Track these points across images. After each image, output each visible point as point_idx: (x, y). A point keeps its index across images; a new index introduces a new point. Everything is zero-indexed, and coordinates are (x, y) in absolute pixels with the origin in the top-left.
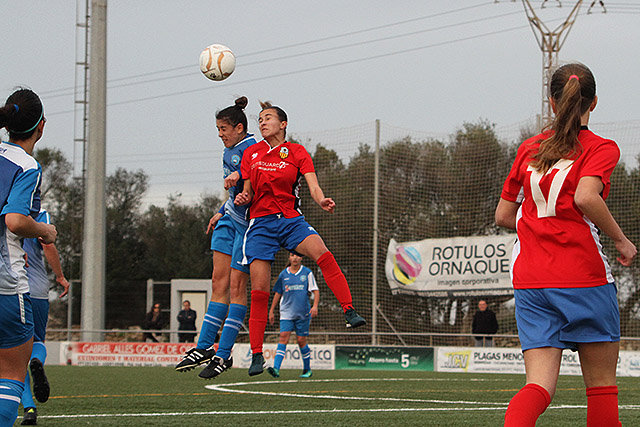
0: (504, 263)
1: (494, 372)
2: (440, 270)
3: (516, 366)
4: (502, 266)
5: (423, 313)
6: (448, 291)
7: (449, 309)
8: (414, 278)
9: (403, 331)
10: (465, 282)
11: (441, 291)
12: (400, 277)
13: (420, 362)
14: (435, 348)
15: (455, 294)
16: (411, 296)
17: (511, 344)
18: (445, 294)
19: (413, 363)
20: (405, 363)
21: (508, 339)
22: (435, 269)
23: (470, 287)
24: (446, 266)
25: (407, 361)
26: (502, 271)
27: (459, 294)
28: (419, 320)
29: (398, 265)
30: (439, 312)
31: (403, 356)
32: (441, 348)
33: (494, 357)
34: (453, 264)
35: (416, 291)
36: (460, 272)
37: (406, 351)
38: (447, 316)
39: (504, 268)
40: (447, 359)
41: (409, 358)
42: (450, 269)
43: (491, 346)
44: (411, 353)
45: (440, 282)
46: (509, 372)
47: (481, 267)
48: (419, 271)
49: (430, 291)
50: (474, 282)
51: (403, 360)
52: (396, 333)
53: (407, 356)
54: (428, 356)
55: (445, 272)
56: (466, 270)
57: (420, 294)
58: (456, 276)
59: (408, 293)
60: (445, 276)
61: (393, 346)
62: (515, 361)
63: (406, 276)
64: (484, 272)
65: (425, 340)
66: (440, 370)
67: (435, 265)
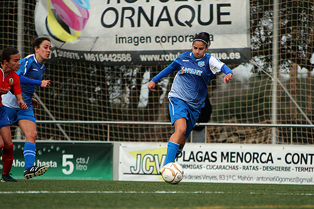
0: (223, 9)
1: (208, 181)
2: (119, 20)
3: (241, 172)
4: (219, 14)
5: (98, 89)
6: (133, 54)
7: (139, 82)
8: (78, 33)
9: (67, 118)
10: (160, 39)
11: (121, 52)
12: (57, 30)
13: (90, 166)
14: (115, 143)
15: (143, 58)
16: (74, 61)
17: (233, 138)
18: (128, 58)
19: (79, 167)
20: (68, 167)
21: (229, 129)
22: (110, 18)
23: (167, 46)
24: (128, 13)
25: (71, 164)
26: (219, 23)
27: (150, 58)
28: (92, 99)
29: (54, 11)
30: (123, 87)
31: (65, 157)
32: (123, 144)
33: (206, 158)
34: (141, 10)
35: (81, 53)
36: (150, 23)
37: (69, 149)
38: (136, 93)
39: (223, 18)
40: (133, 161)
41: (73, 160)
42: (135, 18)
43: (203, 141)
44: (78, 152)
45: (120, 39)
46: (230, 181)
47: (184, 15)
48: (85, 20)
49: (104, 53)
50: (175, 39)
51: (65, 164)
52: (55, 121)
53: (71, 156)
54: (104, 156)
55: (127, 22)
56: (160, 19)
57: (89, 57)
58: (144, 29)
59: (69, 55)
60: (127, 30)
61: (51, 141)
62: (239, 164)
63: (66, 28)
64: (189, 23)
65: (99, 132)
66: (122, 178)
67: (111, 12)
